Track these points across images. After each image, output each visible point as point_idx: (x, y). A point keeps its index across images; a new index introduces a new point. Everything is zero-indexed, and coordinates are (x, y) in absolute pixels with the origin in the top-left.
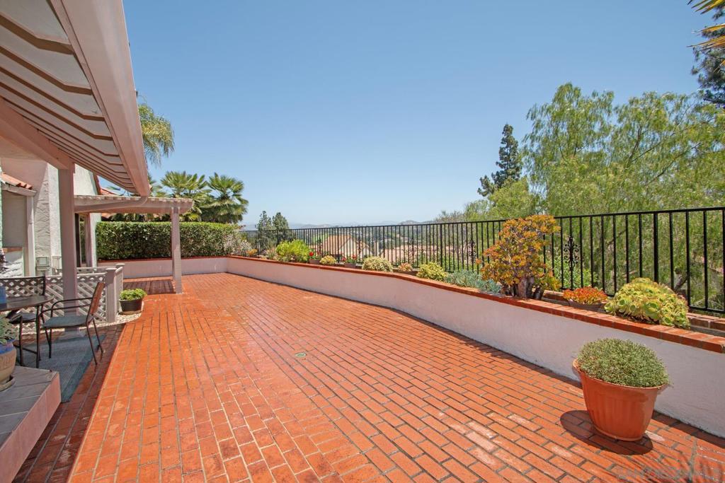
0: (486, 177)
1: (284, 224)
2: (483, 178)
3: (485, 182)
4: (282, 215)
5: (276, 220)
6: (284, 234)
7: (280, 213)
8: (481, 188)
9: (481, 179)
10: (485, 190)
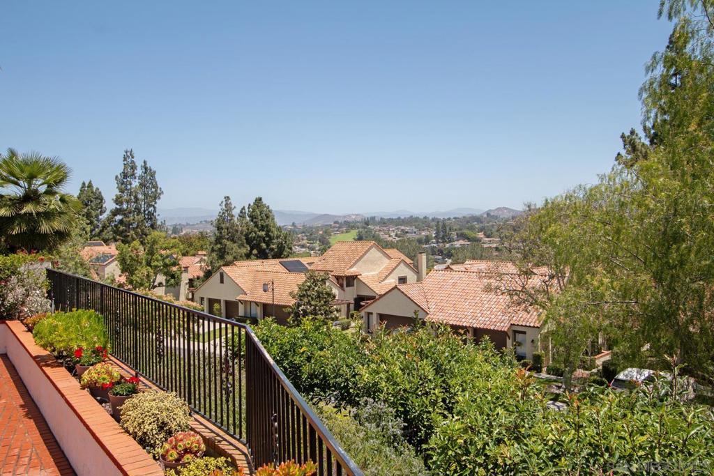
0: (632, 132)
1: (267, 217)
2: (627, 134)
3: (630, 142)
4: (265, 201)
5: (254, 210)
6: (267, 235)
7: (260, 199)
8: (623, 152)
9: (623, 136)
10: (629, 157)
